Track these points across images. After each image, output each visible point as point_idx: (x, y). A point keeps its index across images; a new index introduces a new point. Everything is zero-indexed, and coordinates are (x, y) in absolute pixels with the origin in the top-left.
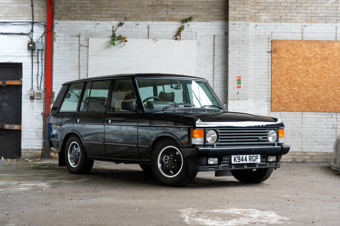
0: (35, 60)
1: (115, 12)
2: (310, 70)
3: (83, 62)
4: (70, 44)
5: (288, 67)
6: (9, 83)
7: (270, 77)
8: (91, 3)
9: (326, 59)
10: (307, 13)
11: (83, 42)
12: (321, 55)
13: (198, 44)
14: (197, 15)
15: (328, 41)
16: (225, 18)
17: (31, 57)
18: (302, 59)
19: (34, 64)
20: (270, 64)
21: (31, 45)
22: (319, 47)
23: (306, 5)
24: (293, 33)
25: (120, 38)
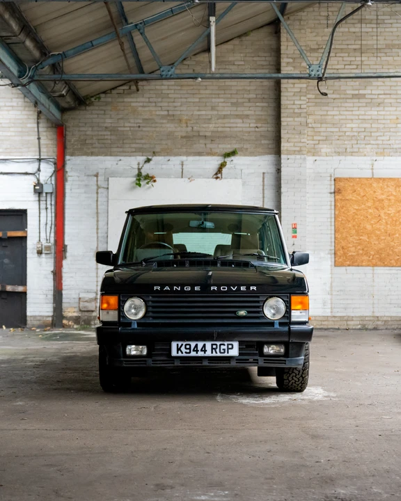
0: (43, 206)
1: (141, 146)
2: (382, 215)
3: (102, 208)
4: (86, 185)
5: (355, 211)
6: (10, 234)
7: (333, 224)
8: (111, 135)
10: (378, 144)
11: (101, 183)
12: (395, 196)
13: (244, 184)
14: (241, 148)
16: (278, 152)
17: (38, 202)
18: (372, 201)
19: (42, 211)
20: (333, 207)
21: (37, 188)
22: (393, 186)
23: (377, 134)
24: (362, 169)
25: (147, 177)
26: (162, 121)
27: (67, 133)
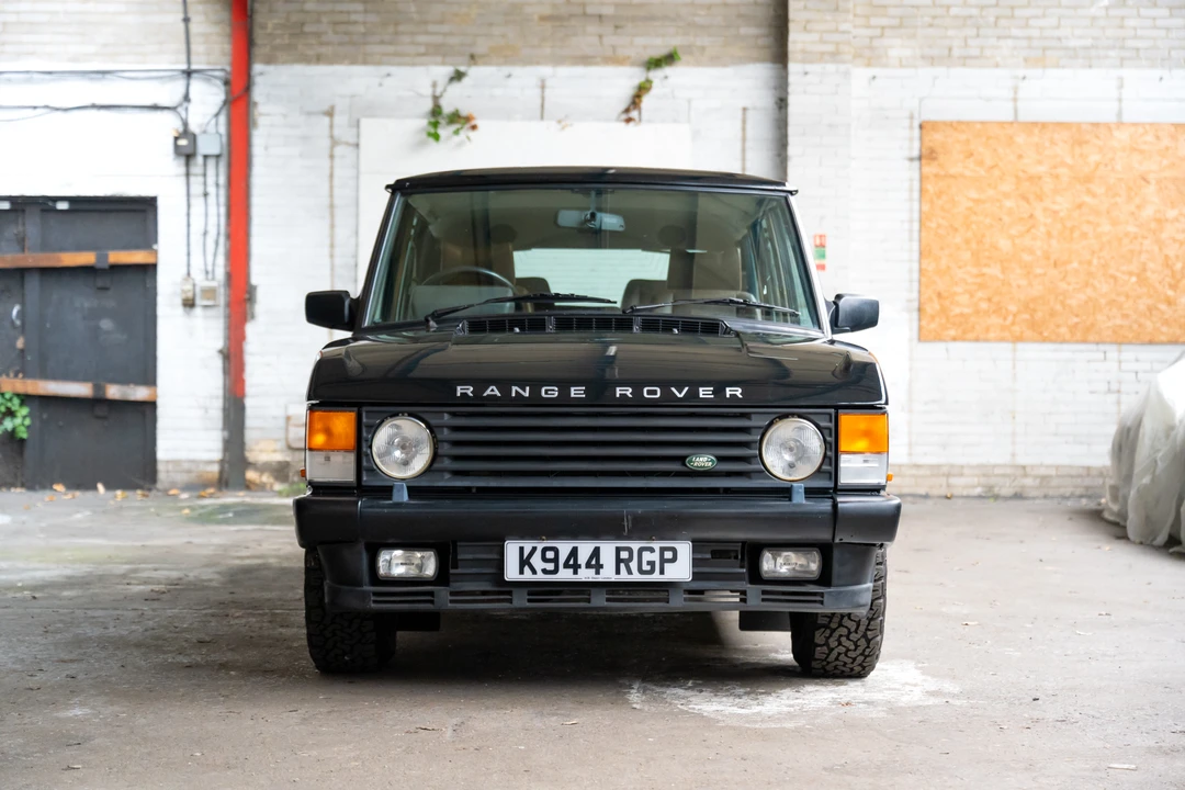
0: (197, 188)
1: (438, 39)
2: (1039, 214)
3: (343, 193)
4: (304, 138)
5: (971, 204)
6: (116, 257)
7: (916, 235)
8: (366, 11)
9: (1088, 179)
10: (1029, 38)
12: (1071, 167)
13: (695, 135)
14: (689, 46)
15: (1093, 124)
16: (780, 55)
17: (183, 180)
18: (1014, 179)
19: (193, 201)
20: (916, 195)
21: (183, 142)
22: (1066, 142)
23: (1028, 12)
24: (989, 100)
25: (455, 118)
27: (256, 5)
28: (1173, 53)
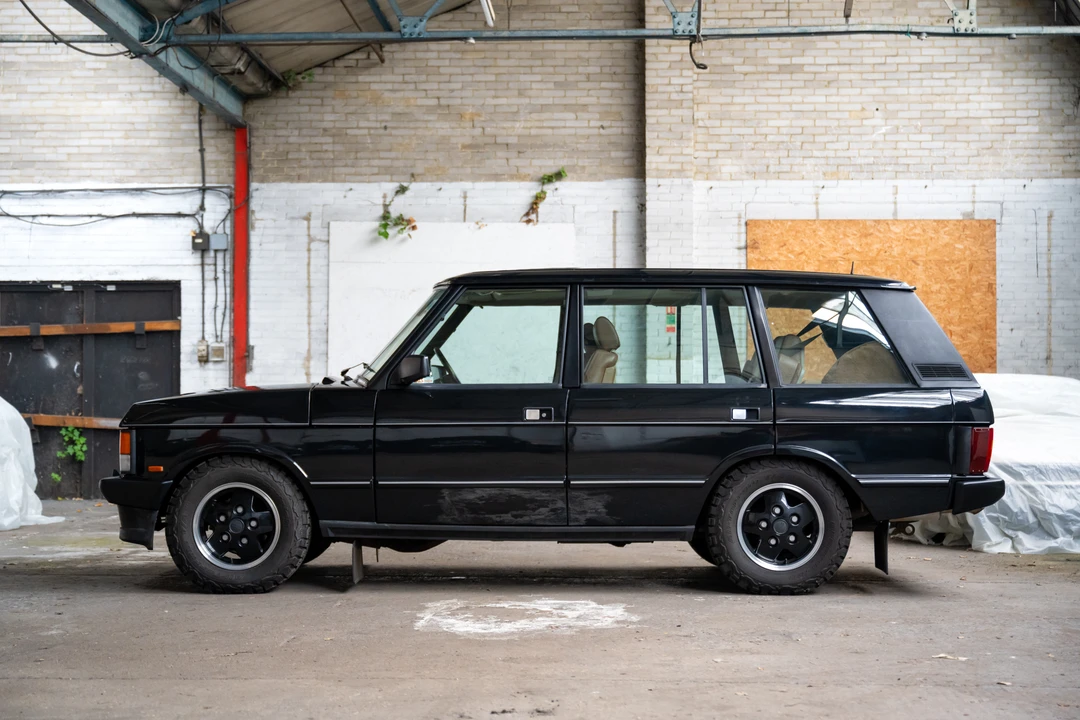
0: (209, 274)
1: (387, 163)
3: (317, 278)
4: (289, 236)
6: (150, 326)
8: (334, 143)
10: (827, 158)
11: (317, 230)
12: (860, 253)
13: (579, 232)
14: (574, 166)
15: (875, 221)
16: (640, 172)
17: (200, 268)
18: (817, 263)
19: (207, 284)
21: (199, 241)
22: (855, 235)
23: (825, 139)
24: (796, 204)
25: (401, 221)
26: (426, 117)
27: (253, 139)
28: (934, 167)
